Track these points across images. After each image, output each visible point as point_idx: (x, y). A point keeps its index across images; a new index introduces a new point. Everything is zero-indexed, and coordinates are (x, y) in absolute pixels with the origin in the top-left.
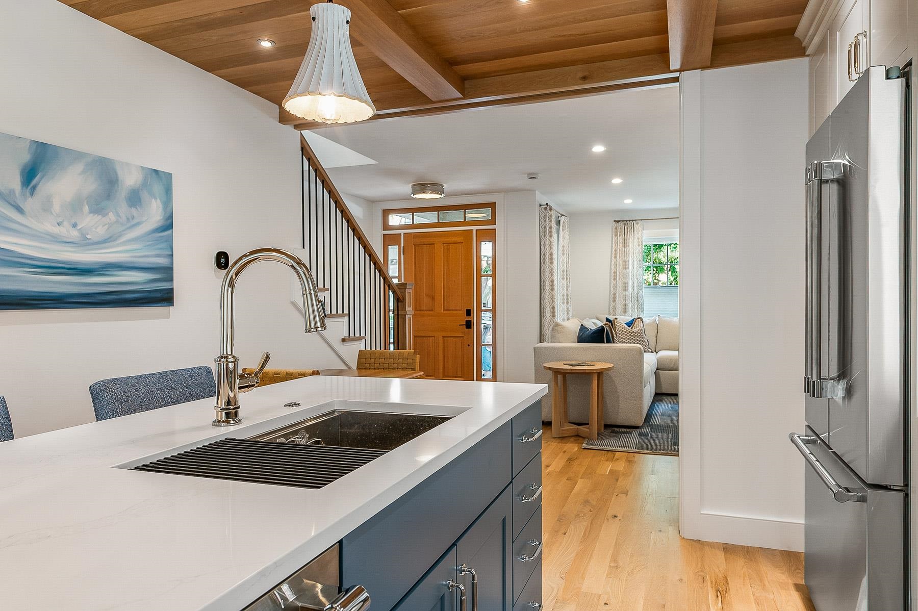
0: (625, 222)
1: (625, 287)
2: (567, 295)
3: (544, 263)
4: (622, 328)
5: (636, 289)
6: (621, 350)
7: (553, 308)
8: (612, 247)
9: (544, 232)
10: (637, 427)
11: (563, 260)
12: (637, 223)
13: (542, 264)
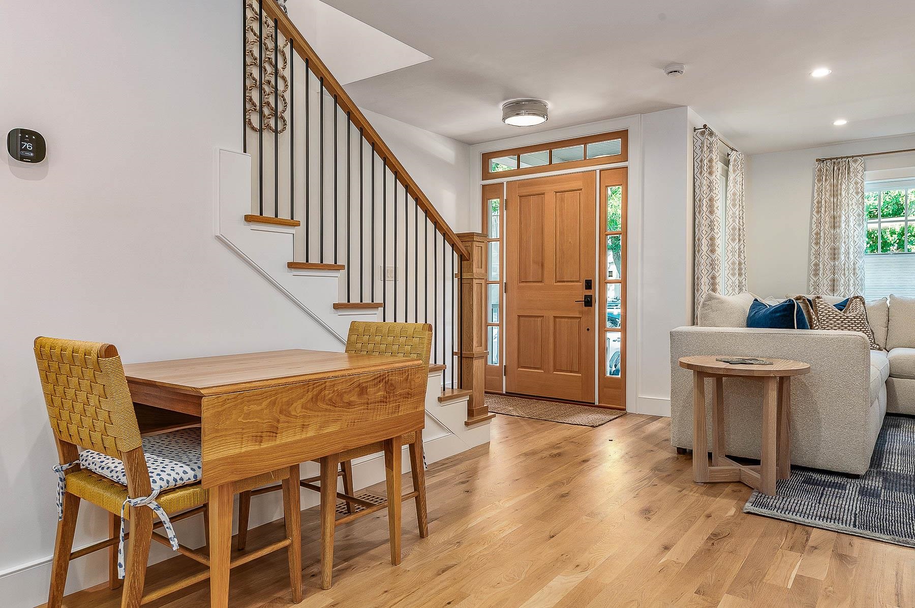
0: (835, 160)
1: (834, 254)
2: (740, 264)
3: (699, 213)
4: (829, 312)
5: (851, 256)
6: (824, 340)
7: (714, 278)
8: (813, 196)
9: (700, 167)
10: (856, 477)
11: (734, 213)
12: (855, 161)
13: (697, 214)
